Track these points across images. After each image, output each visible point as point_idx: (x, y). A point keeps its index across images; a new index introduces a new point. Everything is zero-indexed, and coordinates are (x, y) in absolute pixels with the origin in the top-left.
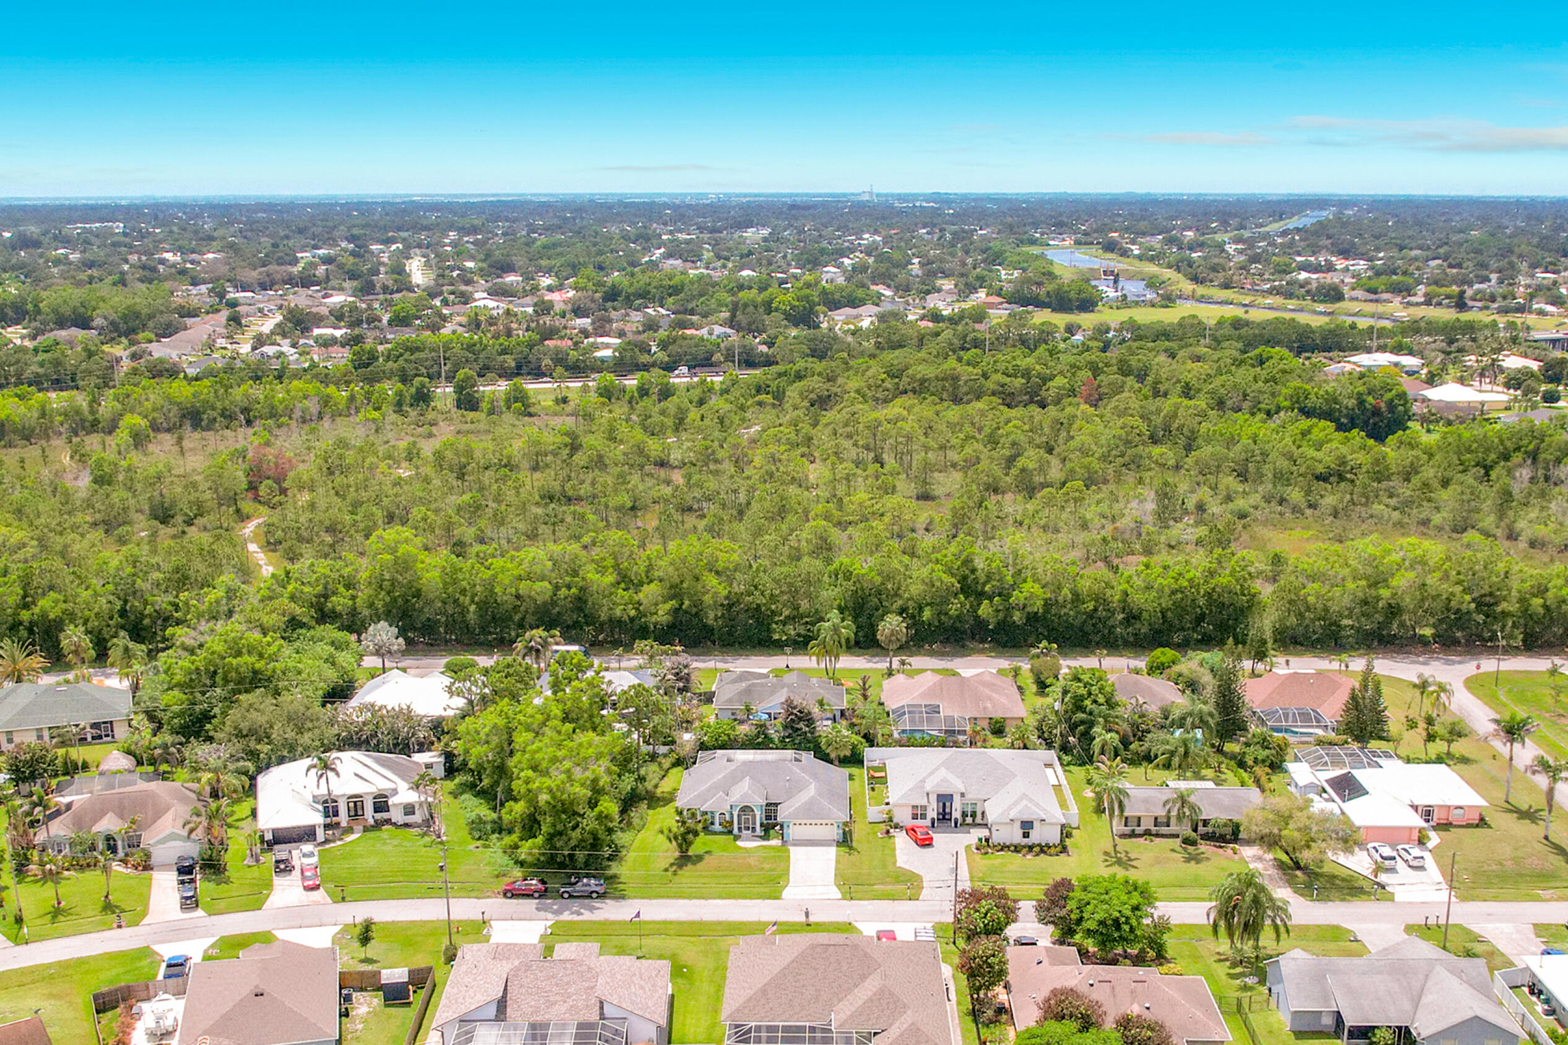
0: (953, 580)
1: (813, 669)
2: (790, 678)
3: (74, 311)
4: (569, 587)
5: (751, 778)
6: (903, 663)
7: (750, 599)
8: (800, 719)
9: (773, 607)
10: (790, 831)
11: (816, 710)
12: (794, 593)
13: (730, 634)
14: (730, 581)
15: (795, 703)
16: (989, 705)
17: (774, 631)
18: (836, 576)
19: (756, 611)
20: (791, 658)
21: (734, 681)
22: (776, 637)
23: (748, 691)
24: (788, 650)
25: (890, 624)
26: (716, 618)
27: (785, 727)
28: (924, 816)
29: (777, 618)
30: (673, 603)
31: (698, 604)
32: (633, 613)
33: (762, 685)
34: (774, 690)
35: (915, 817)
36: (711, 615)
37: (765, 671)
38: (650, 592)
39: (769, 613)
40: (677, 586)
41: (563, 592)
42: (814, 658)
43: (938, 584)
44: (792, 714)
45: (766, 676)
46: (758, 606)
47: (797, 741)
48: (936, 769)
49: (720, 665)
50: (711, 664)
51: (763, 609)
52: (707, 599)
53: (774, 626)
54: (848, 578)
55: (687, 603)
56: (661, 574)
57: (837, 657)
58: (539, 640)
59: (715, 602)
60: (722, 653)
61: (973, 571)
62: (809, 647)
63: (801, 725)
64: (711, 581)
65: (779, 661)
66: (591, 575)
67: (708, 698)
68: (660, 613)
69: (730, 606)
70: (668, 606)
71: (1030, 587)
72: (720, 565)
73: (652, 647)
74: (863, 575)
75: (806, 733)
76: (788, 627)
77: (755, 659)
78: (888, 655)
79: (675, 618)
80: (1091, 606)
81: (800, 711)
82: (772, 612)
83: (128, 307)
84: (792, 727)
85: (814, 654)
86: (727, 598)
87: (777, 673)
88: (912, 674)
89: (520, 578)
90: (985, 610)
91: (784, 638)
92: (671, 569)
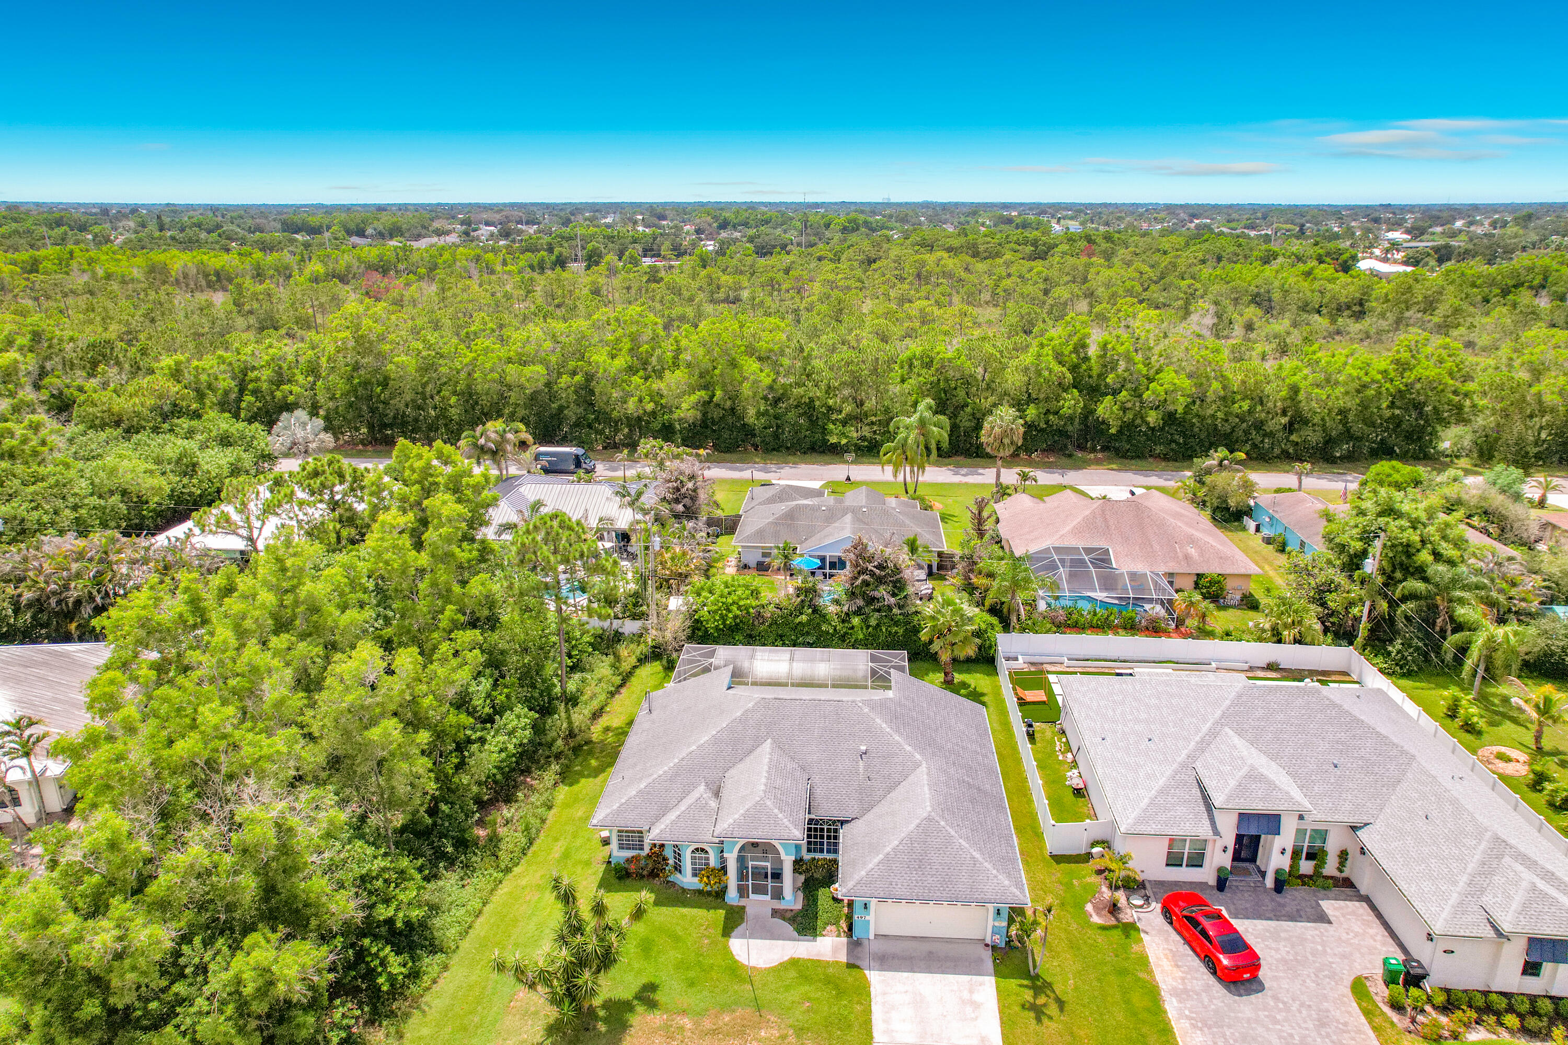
0: (1064, 369)
1: (886, 483)
2: (856, 498)
3: (357, 226)
4: (574, 373)
5: (779, 745)
6: (1025, 477)
7: (801, 390)
8: (880, 581)
9: (831, 402)
10: (871, 917)
11: (904, 558)
12: (856, 382)
13: (776, 436)
14: (776, 365)
15: (871, 550)
16: (1192, 551)
17: (831, 433)
18: (911, 366)
19: (808, 408)
20: (853, 467)
21: (771, 500)
22: (833, 440)
23: (791, 516)
24: (849, 457)
25: (1001, 418)
26: (759, 414)
27: (852, 595)
28: (1197, 861)
29: (834, 417)
30: (702, 394)
31: (734, 397)
32: (650, 407)
33: (813, 508)
34: (831, 516)
35: (1174, 861)
36: (752, 411)
37: (816, 485)
38: (675, 379)
39: (824, 410)
40: (708, 372)
41: (565, 380)
42: (889, 469)
43: (1046, 374)
44: (863, 571)
45: (819, 493)
46: (812, 400)
47: (873, 622)
48: (1213, 734)
49: (759, 476)
50: (747, 474)
51: (817, 403)
52: (746, 389)
53: (831, 426)
54: (929, 365)
55: (719, 393)
56: (689, 358)
57: (922, 467)
58: (493, 436)
59: (755, 394)
60: (765, 461)
61: (1086, 359)
62: (881, 453)
63: (882, 592)
64: (751, 366)
65: (837, 471)
66: (599, 357)
67: (729, 526)
68: (684, 406)
69: (777, 401)
70: (694, 398)
71: (1169, 377)
72: (762, 345)
73: (661, 448)
74: (950, 360)
75: (890, 608)
76: (848, 429)
77: (804, 468)
78: (994, 465)
79: (705, 414)
80: (1246, 406)
81: (880, 567)
82: (830, 408)
83: (393, 223)
84: (864, 595)
85: (889, 462)
86: (771, 388)
87: (834, 488)
88: (1041, 493)
89: (510, 361)
90: (1105, 409)
91: (844, 441)
92: (701, 351)
